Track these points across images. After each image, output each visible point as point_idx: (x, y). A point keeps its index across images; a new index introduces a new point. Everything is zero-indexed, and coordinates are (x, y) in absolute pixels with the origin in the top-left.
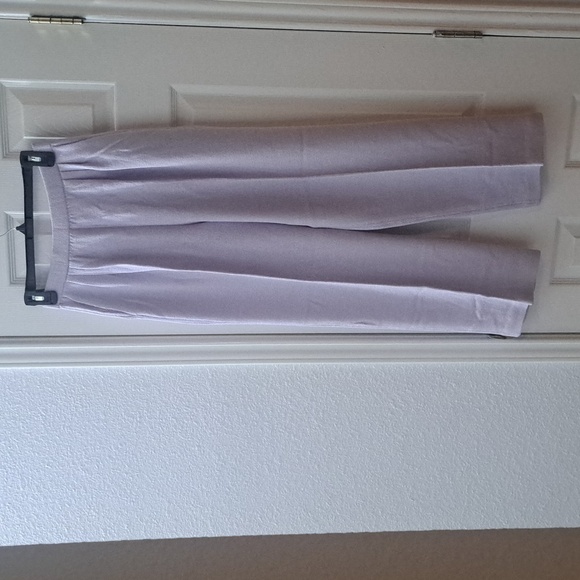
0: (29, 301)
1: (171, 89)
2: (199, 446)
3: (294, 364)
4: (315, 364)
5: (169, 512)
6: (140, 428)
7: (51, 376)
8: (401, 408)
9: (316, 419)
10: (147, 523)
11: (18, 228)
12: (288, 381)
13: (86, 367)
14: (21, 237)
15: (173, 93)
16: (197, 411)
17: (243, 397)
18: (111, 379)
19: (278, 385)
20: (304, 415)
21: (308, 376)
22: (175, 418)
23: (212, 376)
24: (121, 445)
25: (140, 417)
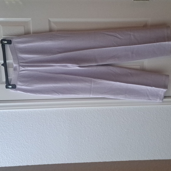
0: (7, 87)
1: (49, 20)
2: (62, 134)
3: (91, 107)
4: (98, 107)
5: (53, 155)
6: (43, 128)
7: (14, 113)
8: (126, 121)
9: (99, 125)
10: (46, 158)
11: (2, 65)
12: (89, 113)
13: (25, 110)
14: (3, 68)
15: (49, 21)
16: (61, 123)
17: (75, 118)
18: (34, 113)
19: (86, 114)
20: (95, 124)
21: (96, 111)
22: (54, 125)
23: (65, 112)
24: (38, 134)
25: (43, 125)
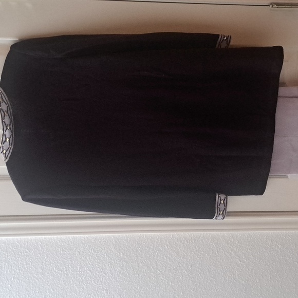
2: (107, 290)
3: (172, 233)
6: (66, 278)
7: (5, 243)
8: (244, 262)
9: (186, 270)
12: (167, 245)
16: (105, 266)
17: (137, 257)
18: (46, 245)
19: (160, 248)
20: (178, 268)
21: (181, 242)
22: (90, 271)
23: (116, 242)
24: (53, 290)
25: (66, 271)
